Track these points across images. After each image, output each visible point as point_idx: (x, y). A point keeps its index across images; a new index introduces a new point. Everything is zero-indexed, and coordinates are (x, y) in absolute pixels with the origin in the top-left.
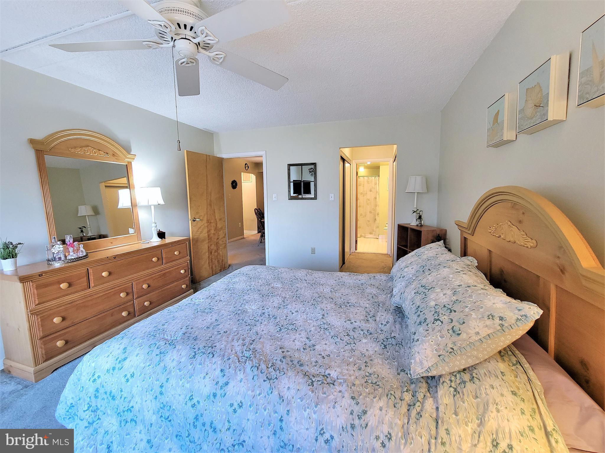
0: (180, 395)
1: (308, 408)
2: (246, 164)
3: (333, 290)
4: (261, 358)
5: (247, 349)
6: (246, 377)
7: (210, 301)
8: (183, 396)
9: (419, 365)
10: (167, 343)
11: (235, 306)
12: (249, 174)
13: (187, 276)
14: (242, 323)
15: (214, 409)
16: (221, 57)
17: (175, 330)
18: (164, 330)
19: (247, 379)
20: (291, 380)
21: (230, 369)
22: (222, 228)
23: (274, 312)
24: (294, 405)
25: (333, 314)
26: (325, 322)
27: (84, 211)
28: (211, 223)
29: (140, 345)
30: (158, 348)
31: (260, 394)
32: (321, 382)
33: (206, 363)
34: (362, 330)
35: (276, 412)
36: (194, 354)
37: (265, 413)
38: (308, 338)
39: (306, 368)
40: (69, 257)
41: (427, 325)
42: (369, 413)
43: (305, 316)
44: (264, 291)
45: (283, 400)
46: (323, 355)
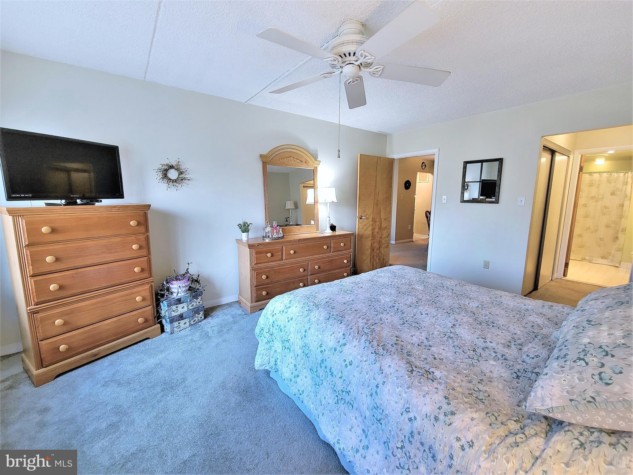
0: (315, 341)
1: (401, 387)
2: (423, 163)
3: (480, 306)
4: (376, 337)
5: (368, 328)
6: (359, 345)
7: (353, 286)
8: (316, 343)
9: (540, 400)
10: (315, 305)
11: (371, 294)
12: (425, 173)
13: (349, 266)
14: (371, 308)
15: (333, 359)
16: (380, 69)
17: (322, 298)
18: (315, 296)
19: (359, 347)
20: (394, 361)
21: (350, 336)
22: (386, 228)
23: (405, 308)
24: (390, 380)
25: (466, 327)
26: (453, 331)
27: (289, 205)
28: (376, 221)
29: (299, 301)
30: (308, 306)
31: (366, 361)
32: (421, 374)
33: (335, 326)
34: (495, 352)
35: (374, 379)
36: (329, 317)
37: (367, 376)
38: (427, 338)
39: (412, 359)
40: (274, 236)
41: (565, 361)
42: (457, 416)
43: (434, 321)
44: (403, 289)
45: (382, 373)
46: (436, 356)
